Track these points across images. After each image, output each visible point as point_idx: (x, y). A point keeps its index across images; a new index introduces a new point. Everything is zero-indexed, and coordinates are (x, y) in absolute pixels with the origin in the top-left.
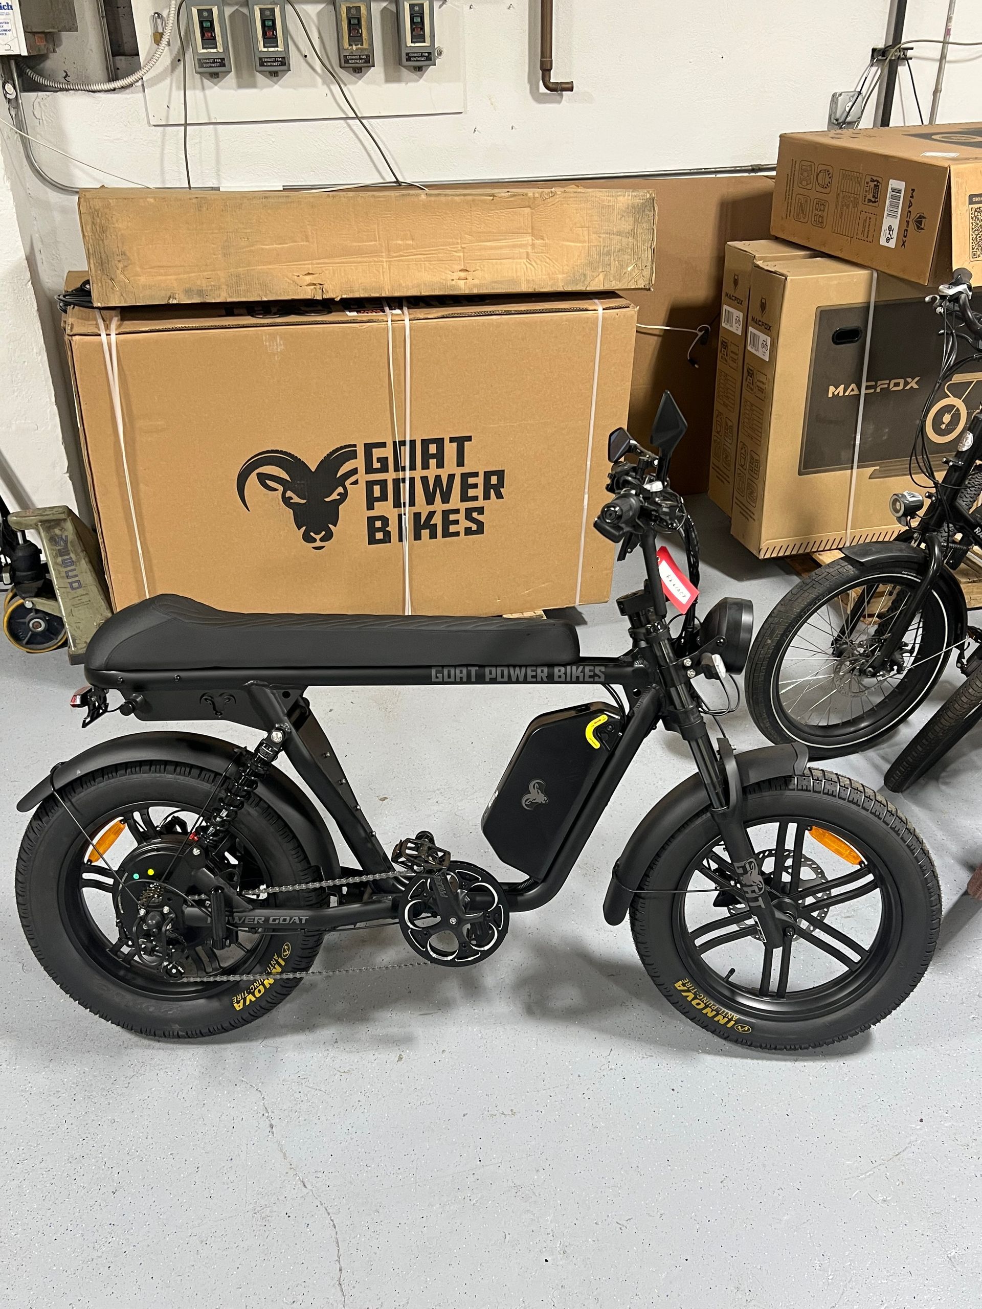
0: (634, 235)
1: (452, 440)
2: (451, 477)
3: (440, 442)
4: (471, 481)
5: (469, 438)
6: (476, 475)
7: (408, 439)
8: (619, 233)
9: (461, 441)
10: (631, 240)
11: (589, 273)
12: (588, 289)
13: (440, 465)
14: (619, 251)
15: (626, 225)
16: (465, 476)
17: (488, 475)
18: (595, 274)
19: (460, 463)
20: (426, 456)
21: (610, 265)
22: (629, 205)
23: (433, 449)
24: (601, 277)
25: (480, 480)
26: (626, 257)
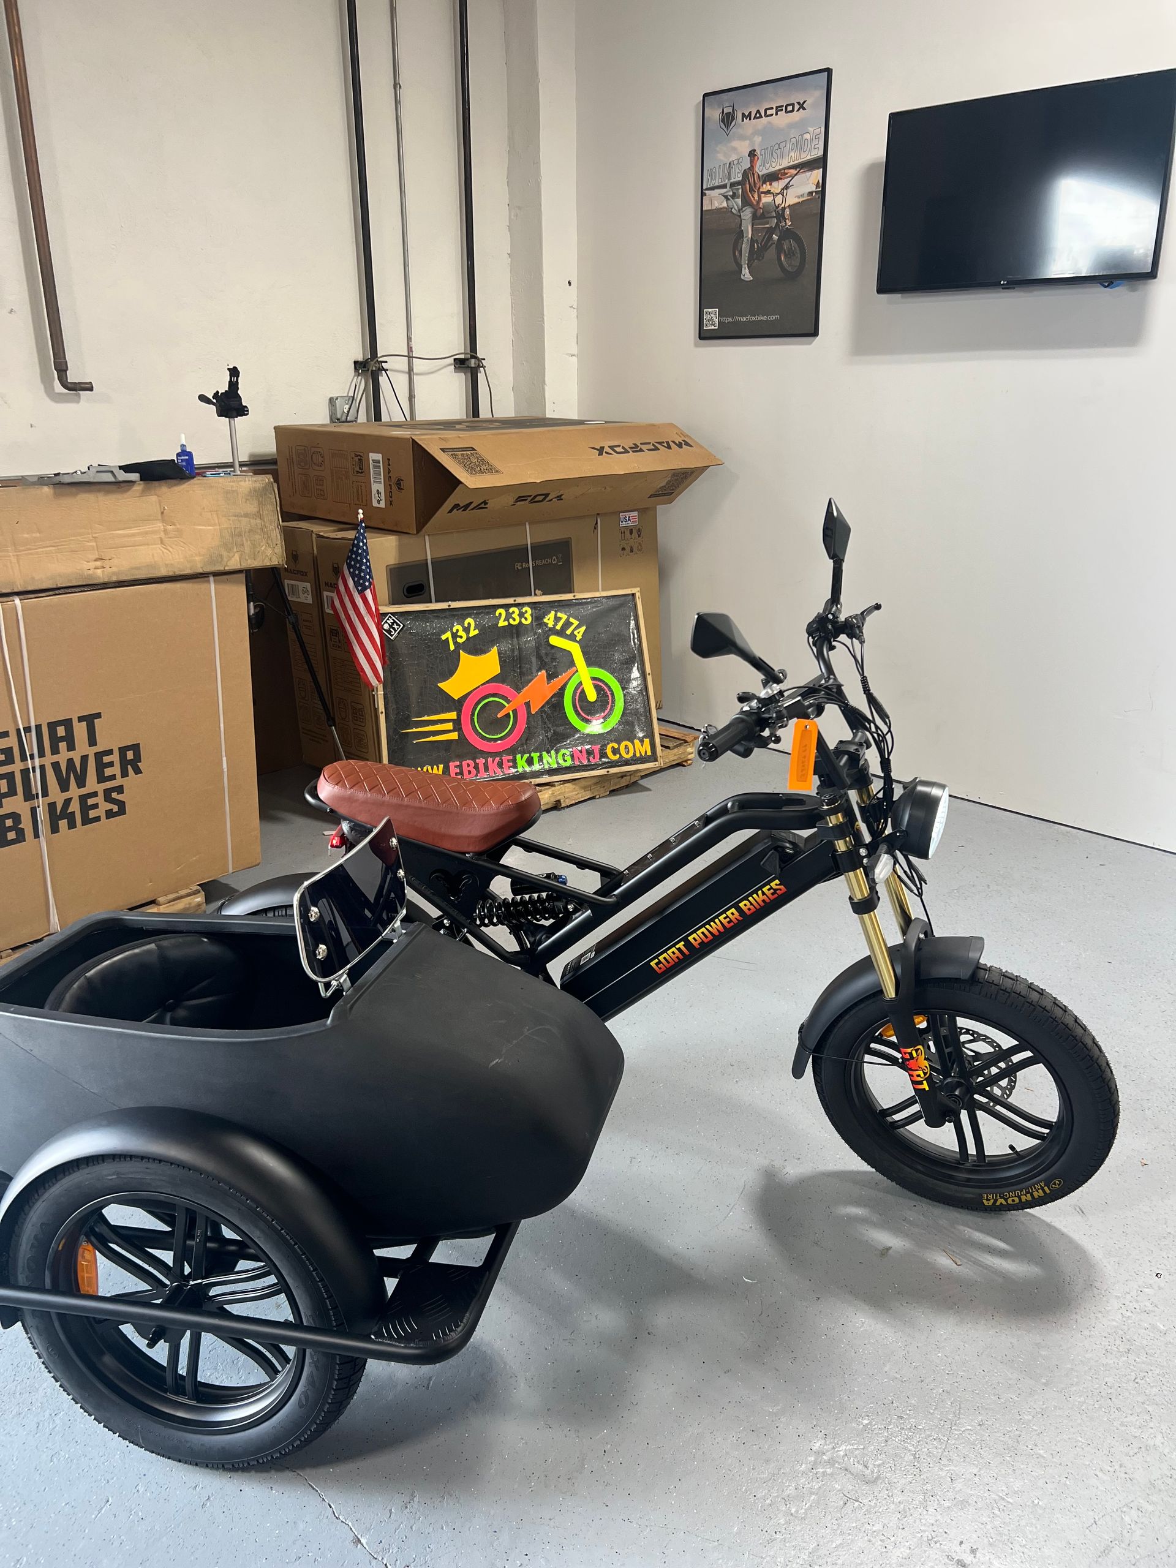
0: (259, 515)
1: (81, 719)
2: (84, 759)
3: (67, 723)
4: (106, 759)
5: (98, 715)
6: (110, 752)
7: (33, 724)
8: (246, 515)
9: (90, 720)
10: (258, 521)
11: (225, 554)
12: (226, 568)
13: (71, 747)
14: (249, 532)
15: (252, 508)
16: (99, 756)
17: (123, 751)
18: (232, 554)
19: (92, 742)
20: (55, 741)
21: (243, 545)
22: (250, 492)
23: (61, 731)
24: (237, 557)
25: (115, 758)
26: (257, 537)
